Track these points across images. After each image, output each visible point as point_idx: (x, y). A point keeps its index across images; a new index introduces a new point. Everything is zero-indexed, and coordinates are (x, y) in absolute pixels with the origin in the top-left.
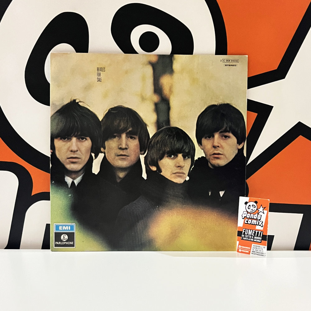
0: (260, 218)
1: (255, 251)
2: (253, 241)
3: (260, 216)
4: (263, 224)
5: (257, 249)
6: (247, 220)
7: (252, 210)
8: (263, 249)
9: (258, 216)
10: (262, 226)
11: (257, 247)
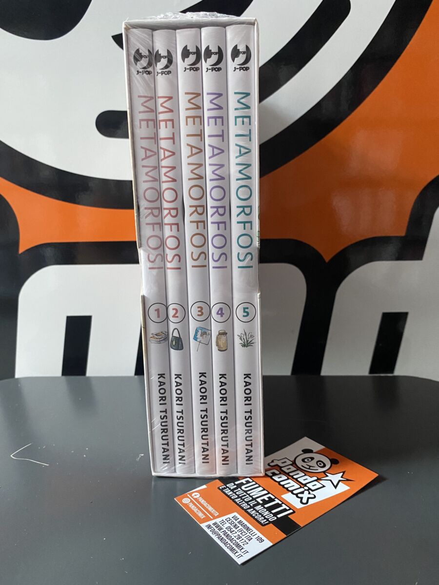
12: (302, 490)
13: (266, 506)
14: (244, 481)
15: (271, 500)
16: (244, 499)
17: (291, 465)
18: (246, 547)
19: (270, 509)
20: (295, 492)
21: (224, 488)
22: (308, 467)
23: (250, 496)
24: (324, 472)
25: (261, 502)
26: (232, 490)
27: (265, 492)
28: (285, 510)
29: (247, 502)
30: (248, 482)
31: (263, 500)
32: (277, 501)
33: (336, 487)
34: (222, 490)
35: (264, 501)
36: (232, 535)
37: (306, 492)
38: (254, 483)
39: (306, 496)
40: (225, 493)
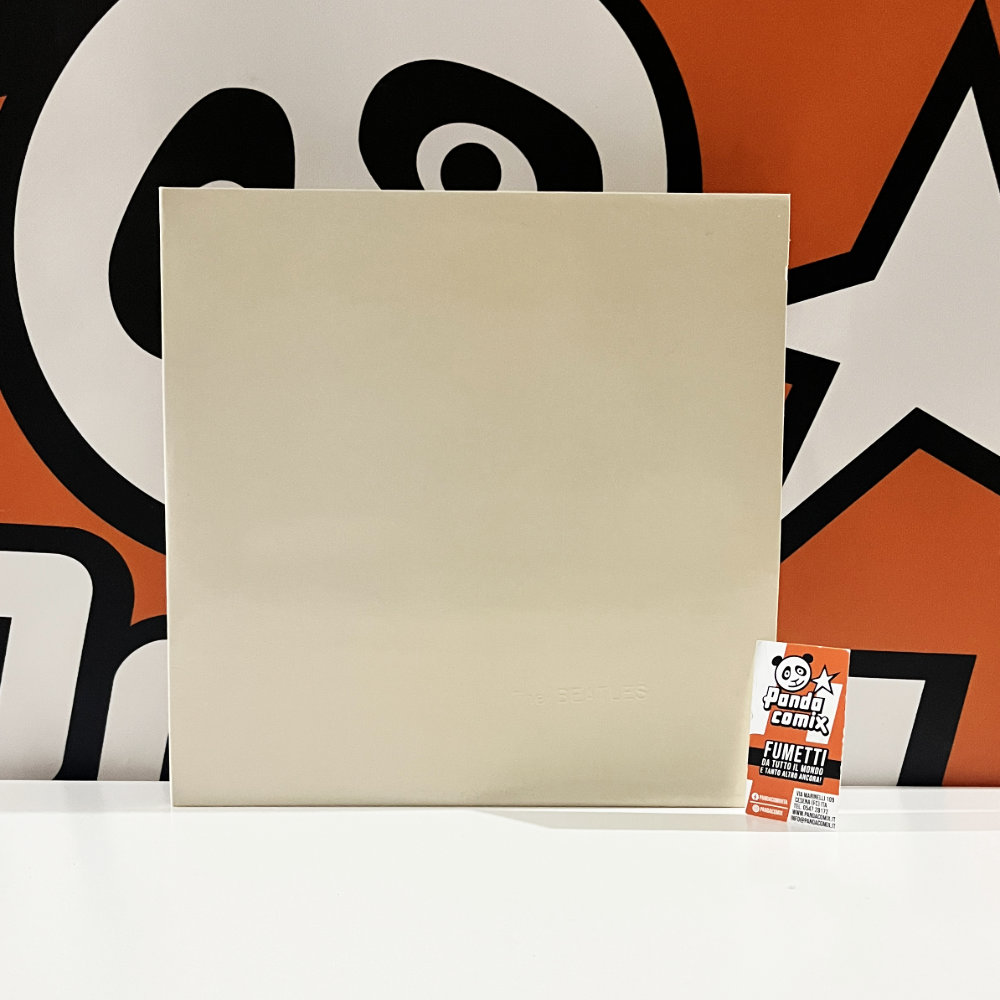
1: (802, 810)
2: (797, 779)
5: (809, 806)
12: (813, 719)
13: (806, 762)
14: (768, 749)
15: (803, 752)
16: (786, 770)
17: (780, 693)
18: (830, 814)
19: (811, 763)
20: (811, 726)
21: (764, 770)
22: (794, 684)
23: (788, 761)
24: (810, 680)
25: (799, 761)
26: (770, 767)
27: (792, 747)
28: (821, 754)
29: (791, 770)
30: (772, 746)
31: (799, 757)
32: (809, 750)
33: (831, 692)
34: (764, 773)
35: (802, 758)
36: (813, 812)
37: (818, 719)
38: (776, 744)
39: (820, 724)
40: (769, 775)
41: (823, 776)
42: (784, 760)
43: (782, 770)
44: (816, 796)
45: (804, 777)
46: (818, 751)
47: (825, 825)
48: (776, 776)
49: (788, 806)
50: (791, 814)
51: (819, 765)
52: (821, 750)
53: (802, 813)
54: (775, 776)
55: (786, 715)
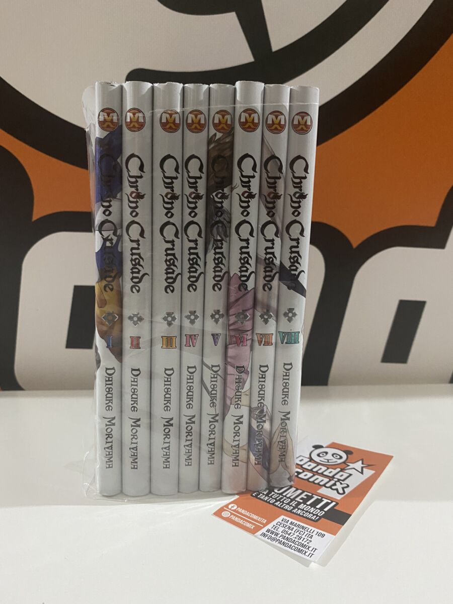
0: (342, 478)
1: (280, 532)
2: (291, 511)
3: (345, 475)
4: (347, 491)
5: (290, 531)
6: (301, 471)
7: (328, 460)
8: (315, 537)
9: (341, 473)
10: (341, 491)
11: (295, 528)
12: (332, 482)
13: (308, 503)
16: (283, 502)
17: (309, 461)
18: (311, 545)
19: (313, 505)
20: (327, 485)
22: (327, 461)
23: (288, 498)
24: (344, 462)
25: (301, 501)
29: (288, 504)
31: (302, 499)
34: (256, 497)
36: (291, 537)
37: (338, 484)
39: (339, 486)
40: (261, 499)
41: (320, 517)
42: (285, 496)
43: (277, 501)
44: (303, 527)
45: (299, 511)
46: (325, 501)
47: (300, 551)
48: (269, 503)
49: (265, 525)
50: (264, 530)
51: (322, 509)
52: (330, 501)
53: (277, 534)
54: (266, 501)
55: (305, 473)
